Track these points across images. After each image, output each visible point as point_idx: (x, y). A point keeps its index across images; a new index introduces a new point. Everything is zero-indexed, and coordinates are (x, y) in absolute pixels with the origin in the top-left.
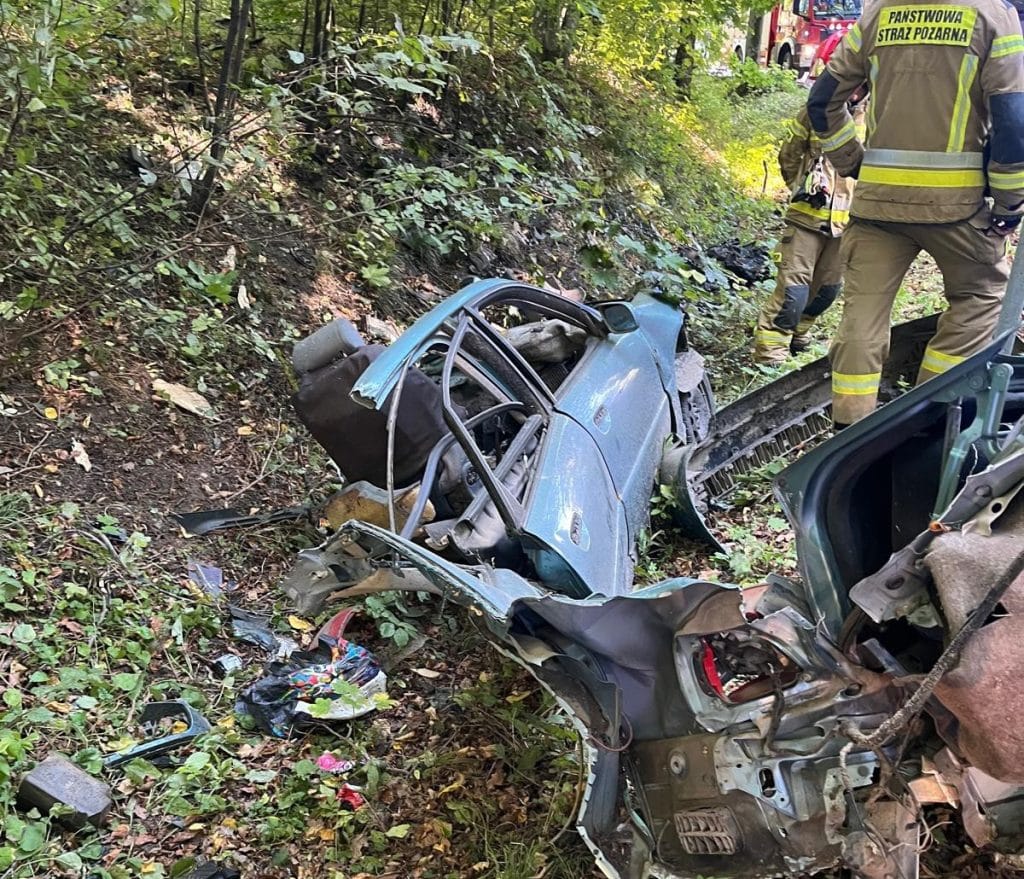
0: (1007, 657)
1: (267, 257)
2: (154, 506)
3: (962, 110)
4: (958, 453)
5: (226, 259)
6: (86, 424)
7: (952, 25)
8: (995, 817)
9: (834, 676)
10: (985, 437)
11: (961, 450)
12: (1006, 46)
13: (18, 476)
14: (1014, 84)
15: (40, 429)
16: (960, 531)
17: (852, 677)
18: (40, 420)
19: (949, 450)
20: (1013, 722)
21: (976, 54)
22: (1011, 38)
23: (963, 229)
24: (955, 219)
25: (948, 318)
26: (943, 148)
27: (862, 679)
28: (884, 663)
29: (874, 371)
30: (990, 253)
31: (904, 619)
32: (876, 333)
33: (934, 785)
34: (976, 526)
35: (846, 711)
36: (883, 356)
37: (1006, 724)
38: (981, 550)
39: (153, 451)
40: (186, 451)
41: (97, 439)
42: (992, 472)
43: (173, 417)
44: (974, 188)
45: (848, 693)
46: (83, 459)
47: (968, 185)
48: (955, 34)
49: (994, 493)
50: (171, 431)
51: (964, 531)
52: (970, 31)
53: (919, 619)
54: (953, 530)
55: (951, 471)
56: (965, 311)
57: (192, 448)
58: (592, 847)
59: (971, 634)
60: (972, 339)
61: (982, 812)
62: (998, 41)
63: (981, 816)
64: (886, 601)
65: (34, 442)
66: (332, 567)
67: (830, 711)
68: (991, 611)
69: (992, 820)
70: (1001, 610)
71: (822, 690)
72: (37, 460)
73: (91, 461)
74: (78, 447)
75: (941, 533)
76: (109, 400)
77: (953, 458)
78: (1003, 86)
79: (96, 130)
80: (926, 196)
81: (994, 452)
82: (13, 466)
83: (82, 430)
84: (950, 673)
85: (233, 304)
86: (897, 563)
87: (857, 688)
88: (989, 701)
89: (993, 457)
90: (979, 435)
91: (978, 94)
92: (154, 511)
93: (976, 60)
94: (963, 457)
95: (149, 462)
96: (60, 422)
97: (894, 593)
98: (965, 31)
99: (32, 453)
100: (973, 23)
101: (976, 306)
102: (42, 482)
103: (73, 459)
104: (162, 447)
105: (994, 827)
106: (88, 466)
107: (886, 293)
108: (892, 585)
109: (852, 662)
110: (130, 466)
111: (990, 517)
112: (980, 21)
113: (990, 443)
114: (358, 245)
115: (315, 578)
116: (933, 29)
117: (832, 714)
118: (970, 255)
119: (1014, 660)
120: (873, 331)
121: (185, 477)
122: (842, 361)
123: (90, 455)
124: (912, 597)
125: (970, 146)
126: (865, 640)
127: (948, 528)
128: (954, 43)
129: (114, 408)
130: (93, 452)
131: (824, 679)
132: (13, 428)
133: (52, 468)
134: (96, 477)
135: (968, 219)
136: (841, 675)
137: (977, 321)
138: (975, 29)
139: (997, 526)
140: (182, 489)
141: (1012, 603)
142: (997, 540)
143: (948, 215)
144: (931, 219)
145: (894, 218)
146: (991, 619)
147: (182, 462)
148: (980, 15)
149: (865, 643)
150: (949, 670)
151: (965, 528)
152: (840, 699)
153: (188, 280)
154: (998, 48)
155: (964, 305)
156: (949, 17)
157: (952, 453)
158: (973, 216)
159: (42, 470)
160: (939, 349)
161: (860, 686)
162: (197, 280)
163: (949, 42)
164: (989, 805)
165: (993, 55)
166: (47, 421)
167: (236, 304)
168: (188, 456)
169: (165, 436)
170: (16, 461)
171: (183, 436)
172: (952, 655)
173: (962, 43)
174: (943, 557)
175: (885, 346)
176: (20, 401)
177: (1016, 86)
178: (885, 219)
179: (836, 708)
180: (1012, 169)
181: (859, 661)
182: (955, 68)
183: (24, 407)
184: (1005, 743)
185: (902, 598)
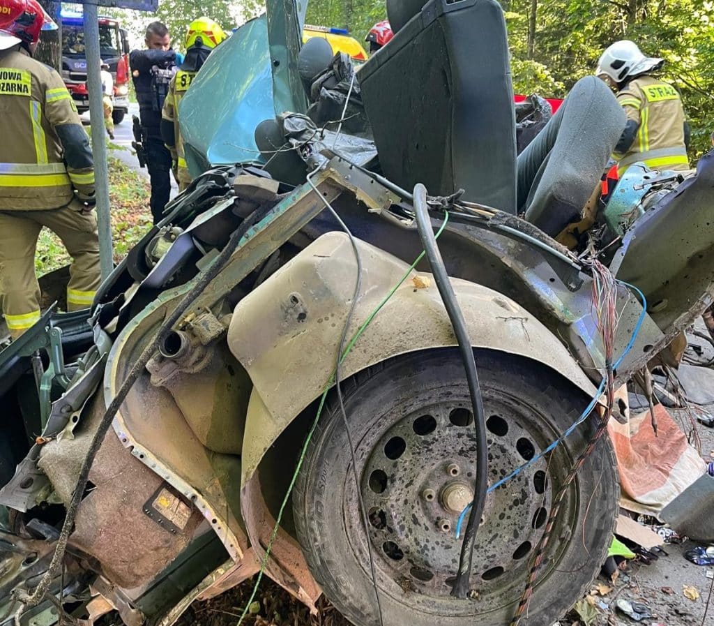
0: (102, 514)
3: (39, 136)
4: (45, 388)
7: (16, 82)
8: (141, 608)
9: (14, 553)
10: (58, 375)
11: (46, 386)
12: (55, 95)
14: (67, 118)
16: (56, 439)
17: (28, 550)
19: (39, 387)
20: (119, 552)
21: (37, 101)
22: (57, 90)
23: (65, 212)
24: (57, 206)
25: (75, 268)
26: (35, 161)
27: (35, 548)
28: (44, 534)
29: (34, 310)
30: (89, 225)
31: (44, 503)
32: (28, 284)
33: (102, 601)
34: (65, 433)
35: (31, 574)
36: (38, 299)
37: (116, 555)
38: (69, 450)
42: (65, 397)
44: (65, 186)
45: (29, 561)
47: (60, 184)
48: (19, 88)
49: (74, 408)
51: (59, 440)
52: (29, 86)
53: (55, 499)
54: (53, 439)
55: (44, 399)
56: (84, 263)
59: (76, 507)
60: (93, 281)
61: (133, 608)
62: (50, 92)
63: (133, 611)
64: (26, 496)
67: (19, 579)
68: (85, 487)
69: (140, 610)
70: (91, 485)
71: (9, 566)
75: (45, 443)
77: (43, 391)
78: (62, 120)
80: (33, 192)
81: (66, 383)
84: (71, 536)
86: (22, 471)
87: (34, 555)
88: (101, 545)
89: (67, 386)
90: (54, 375)
91: (46, 124)
93: (38, 105)
94: (49, 389)
97: (30, 489)
98: (25, 86)
100: (30, 81)
101: (91, 259)
105: (142, 614)
107: (26, 257)
108: (25, 485)
109: (25, 539)
111: (72, 426)
112: (34, 79)
113: (62, 377)
116: (4, 84)
117: (21, 580)
118: (76, 227)
119: (107, 515)
120: (26, 283)
122: (9, 306)
124: (43, 488)
125: (52, 158)
126: (28, 522)
127: (48, 439)
128: (20, 93)
131: (8, 558)
135: (67, 205)
136: (19, 551)
137: (93, 268)
138: (32, 85)
139: (77, 431)
141: (96, 479)
142: (79, 440)
143: (51, 203)
144: (42, 207)
145: (15, 208)
146: (86, 494)
148: (33, 75)
149: (28, 525)
150: (71, 534)
151: (59, 437)
152: (23, 568)
154: (50, 96)
155: (83, 258)
156: (12, 76)
157: (41, 388)
158: (69, 204)
160: (75, 288)
161: (36, 553)
163: (16, 93)
164: (135, 602)
165: (48, 100)
172: (69, 524)
173: (25, 94)
174: (48, 460)
175: (37, 293)
177: (69, 120)
178: (9, 209)
179: (22, 575)
180: (83, 171)
181: (30, 537)
182: (26, 109)
184: (120, 567)
185: (37, 490)
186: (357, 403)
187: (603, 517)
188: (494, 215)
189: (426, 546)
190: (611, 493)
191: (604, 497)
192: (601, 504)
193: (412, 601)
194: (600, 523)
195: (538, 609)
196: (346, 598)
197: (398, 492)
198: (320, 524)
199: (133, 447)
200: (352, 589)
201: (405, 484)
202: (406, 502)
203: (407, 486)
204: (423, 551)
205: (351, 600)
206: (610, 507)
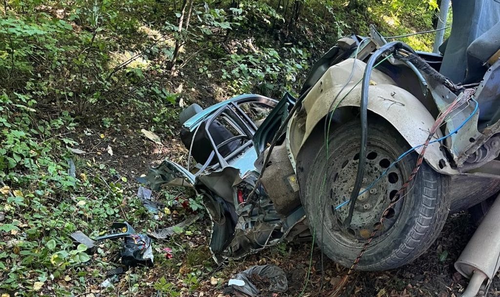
1: (196, 89)
2: (133, 171)
5: (178, 89)
6: (114, 141)
13: (88, 155)
15: (98, 141)
18: (99, 138)
39: (135, 153)
40: (148, 154)
41: (116, 146)
43: (145, 142)
46: (110, 152)
50: (143, 147)
57: (150, 153)
58: (212, 253)
65: (95, 145)
66: (161, 175)
68: (268, 162)
72: (95, 150)
73: (113, 153)
74: (109, 148)
76: (124, 134)
79: (138, 39)
82: (87, 151)
83: (113, 143)
85: (177, 105)
92: (133, 172)
95: (134, 156)
96: (105, 139)
99: (94, 148)
102: (95, 157)
103: (107, 151)
104: (140, 152)
106: (112, 154)
110: (127, 156)
114: (233, 86)
115: (155, 178)
121: (146, 162)
123: (113, 151)
129: (125, 137)
130: (114, 150)
132: (89, 139)
133: (99, 153)
134: (114, 158)
140: (144, 166)
146: (268, 165)
147: (146, 158)
153: (161, 95)
159: (96, 154)
162: (165, 95)
166: (101, 138)
167: (178, 105)
168: (148, 156)
169: (142, 148)
170: (88, 150)
171: (148, 149)
176: (93, 131)
183: (94, 133)
186: (333, 139)
187: (410, 219)
188: (408, 55)
189: (343, 211)
190: (417, 208)
191: (414, 209)
192: (411, 212)
193: (333, 234)
194: (408, 222)
195: (373, 254)
196: (310, 222)
197: (339, 183)
198: (309, 188)
199: (290, 154)
200: (313, 218)
201: (343, 181)
202: (342, 189)
203: (344, 182)
204: (341, 213)
205: (311, 223)
206: (415, 215)
